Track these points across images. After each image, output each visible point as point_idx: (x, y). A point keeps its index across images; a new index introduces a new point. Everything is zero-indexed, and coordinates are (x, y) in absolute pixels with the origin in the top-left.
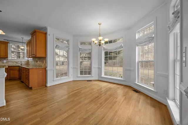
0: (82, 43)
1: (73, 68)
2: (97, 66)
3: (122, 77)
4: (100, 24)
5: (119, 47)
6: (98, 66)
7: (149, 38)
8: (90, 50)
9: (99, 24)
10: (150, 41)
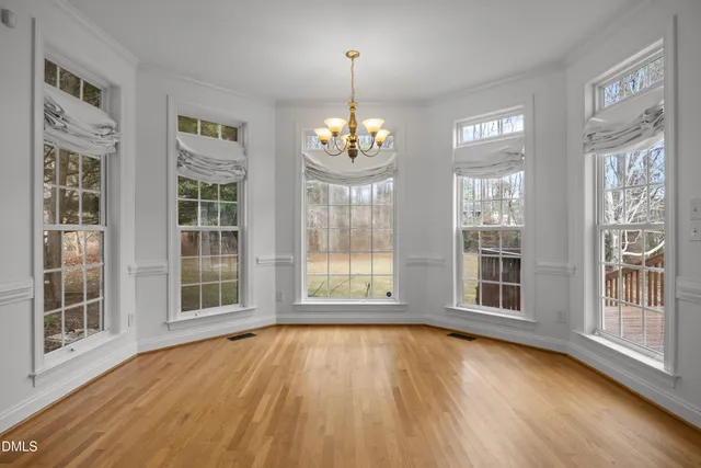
0: (186, 124)
1: (140, 274)
2: (273, 256)
3: (389, 294)
4: (353, 57)
5: (385, 169)
6: (277, 252)
7: (509, 154)
8: (237, 168)
9: (347, 54)
10: (513, 165)
